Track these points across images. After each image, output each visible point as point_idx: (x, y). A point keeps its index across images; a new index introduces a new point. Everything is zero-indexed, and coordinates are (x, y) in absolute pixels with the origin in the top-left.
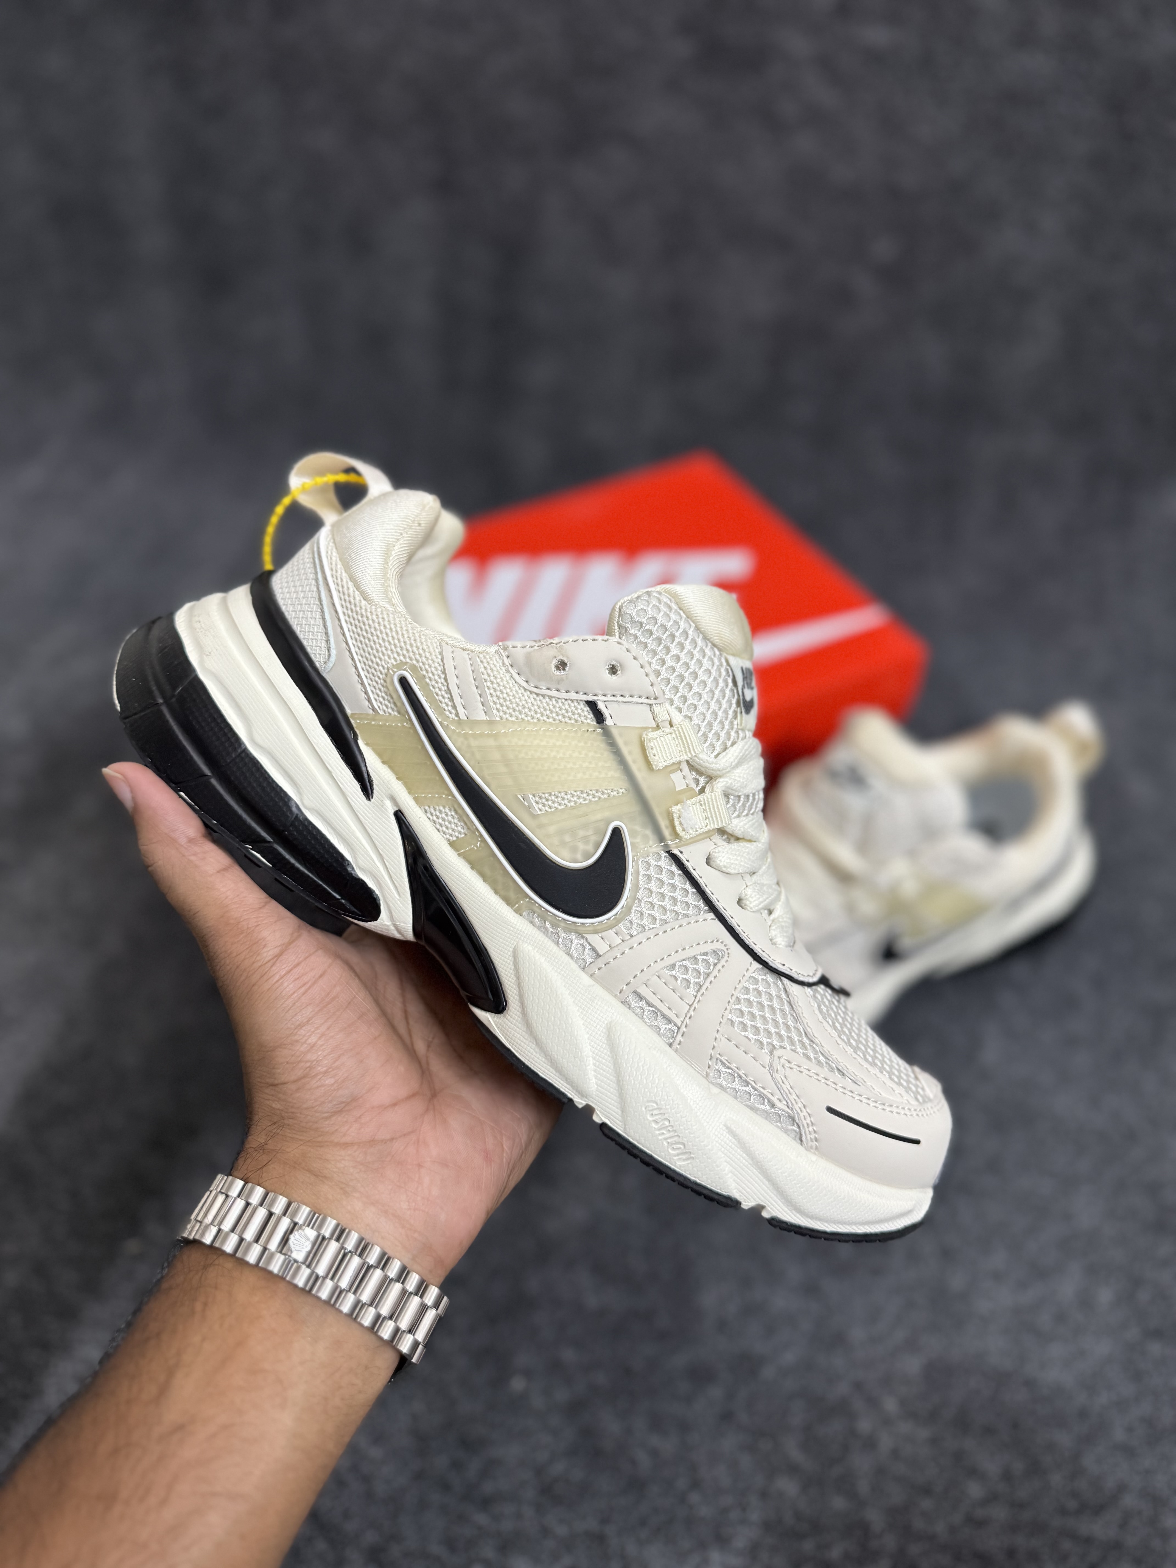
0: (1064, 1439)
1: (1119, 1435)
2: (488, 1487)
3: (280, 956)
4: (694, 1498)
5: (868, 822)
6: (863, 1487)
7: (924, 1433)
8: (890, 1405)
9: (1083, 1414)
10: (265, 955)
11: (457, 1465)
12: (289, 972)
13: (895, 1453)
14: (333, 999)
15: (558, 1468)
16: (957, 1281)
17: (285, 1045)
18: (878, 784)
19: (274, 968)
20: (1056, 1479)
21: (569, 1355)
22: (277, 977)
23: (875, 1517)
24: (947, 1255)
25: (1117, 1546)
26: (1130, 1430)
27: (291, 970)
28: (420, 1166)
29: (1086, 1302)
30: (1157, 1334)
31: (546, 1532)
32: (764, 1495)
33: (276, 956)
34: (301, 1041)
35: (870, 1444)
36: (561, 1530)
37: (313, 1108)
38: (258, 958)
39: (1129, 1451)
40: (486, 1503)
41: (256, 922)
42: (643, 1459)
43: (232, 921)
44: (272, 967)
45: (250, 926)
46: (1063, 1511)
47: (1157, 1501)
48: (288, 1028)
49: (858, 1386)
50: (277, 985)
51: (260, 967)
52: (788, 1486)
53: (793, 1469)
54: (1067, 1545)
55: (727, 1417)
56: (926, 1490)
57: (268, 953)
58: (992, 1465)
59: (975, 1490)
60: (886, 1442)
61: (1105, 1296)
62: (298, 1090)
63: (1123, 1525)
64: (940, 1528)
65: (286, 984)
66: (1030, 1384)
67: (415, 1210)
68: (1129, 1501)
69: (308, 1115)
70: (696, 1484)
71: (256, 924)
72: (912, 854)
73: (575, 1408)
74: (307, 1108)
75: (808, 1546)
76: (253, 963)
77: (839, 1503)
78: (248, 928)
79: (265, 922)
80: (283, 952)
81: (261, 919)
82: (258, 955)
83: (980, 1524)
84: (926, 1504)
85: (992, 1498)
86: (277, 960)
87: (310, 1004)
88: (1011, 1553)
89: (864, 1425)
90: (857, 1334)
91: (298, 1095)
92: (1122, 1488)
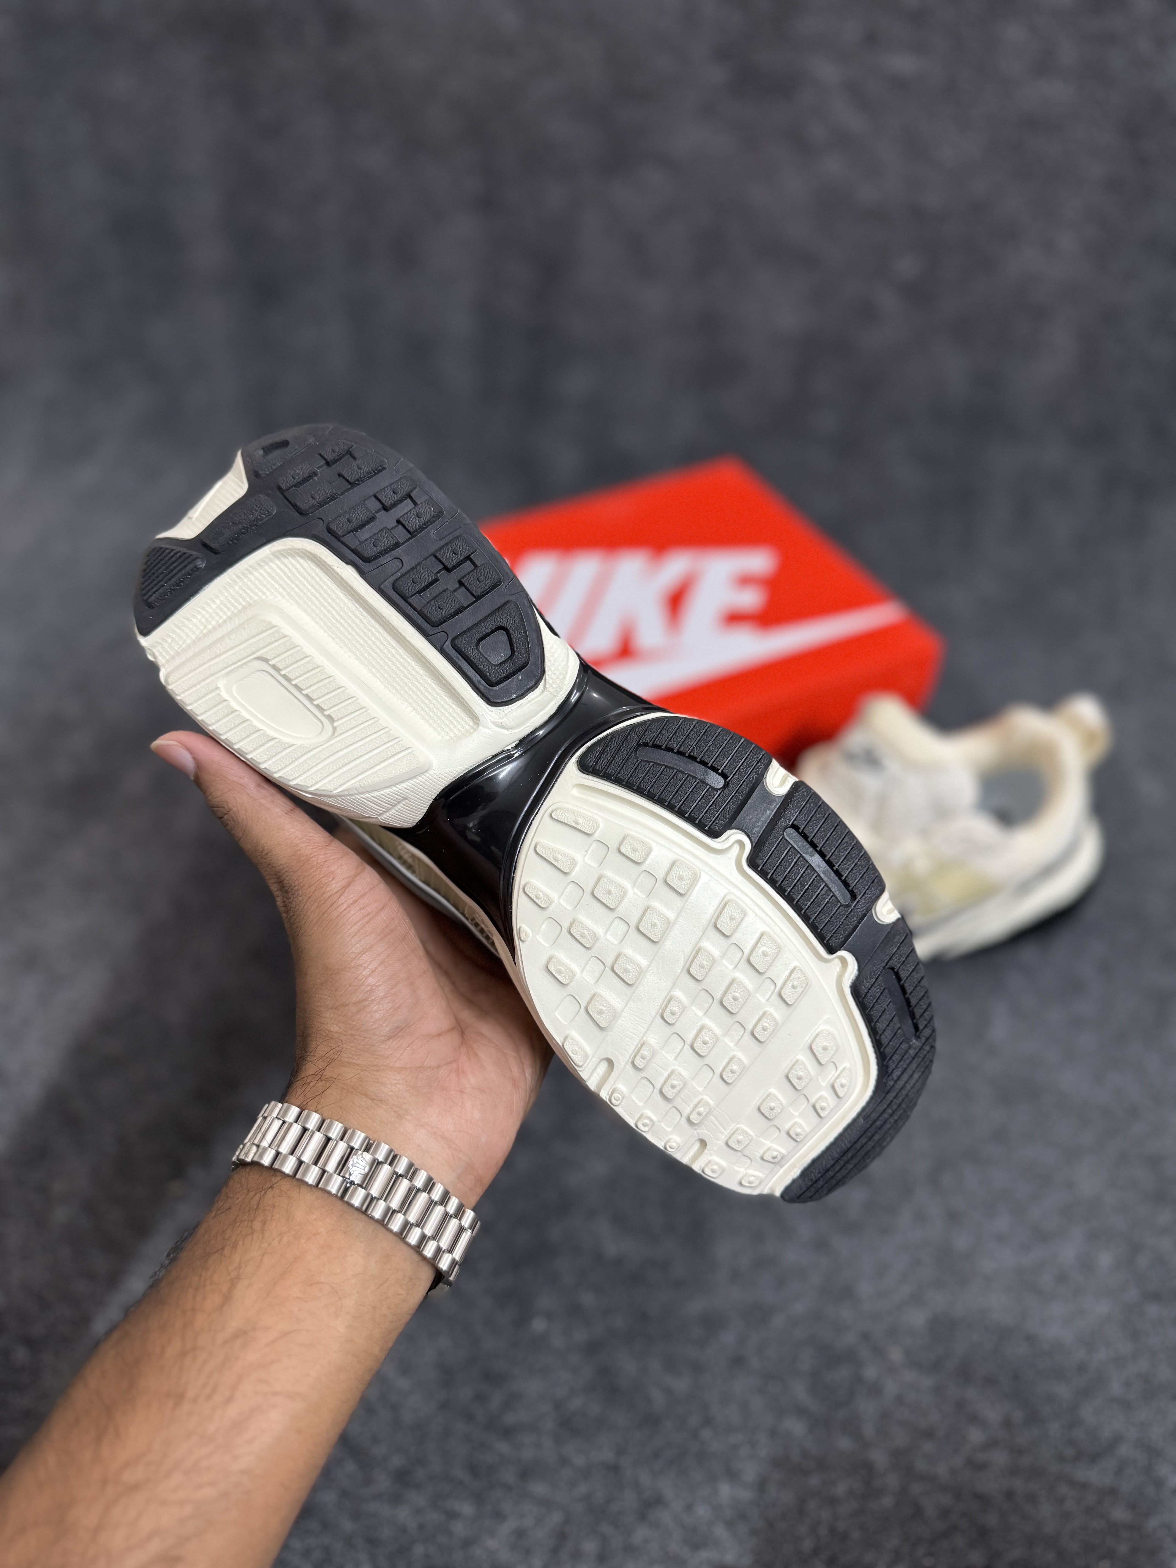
0: (1063, 1391)
1: (1116, 1388)
2: (510, 1419)
3: (348, 887)
4: (706, 1434)
5: (882, 802)
6: (869, 1430)
7: (927, 1382)
8: (896, 1355)
9: (1082, 1368)
10: (333, 886)
11: (480, 1398)
12: (355, 902)
13: (899, 1400)
14: (392, 931)
15: (576, 1403)
16: (962, 1241)
17: (349, 968)
18: (892, 766)
19: (342, 898)
20: (1054, 1428)
21: (588, 1299)
22: (345, 906)
23: (879, 1457)
24: (953, 1217)
25: (1112, 1492)
26: (1127, 1384)
27: (358, 900)
28: (462, 1092)
29: (1086, 1265)
30: (1156, 1297)
31: (564, 1461)
32: (773, 1433)
33: (343, 887)
34: (363, 965)
35: (876, 1390)
36: (579, 1460)
37: (371, 1030)
38: (328, 889)
39: (1126, 1405)
40: (508, 1433)
41: (324, 858)
42: (658, 1399)
43: (303, 858)
44: (340, 896)
45: (319, 861)
46: (1061, 1458)
47: (1153, 1453)
48: (353, 952)
49: (865, 1336)
50: (344, 913)
51: (330, 896)
52: (796, 1427)
53: (801, 1411)
54: (1063, 1489)
55: (738, 1362)
56: (929, 1434)
57: (335, 885)
58: (993, 1413)
59: (976, 1436)
60: (891, 1388)
61: (1105, 1259)
62: (359, 1011)
63: (1119, 1471)
64: (941, 1470)
65: (352, 912)
66: (1031, 1339)
67: (460, 1131)
68: (1124, 1450)
69: (366, 1037)
70: (708, 1422)
71: (324, 860)
72: (924, 833)
73: (592, 1348)
74: (366, 1031)
75: (814, 1481)
76: (323, 893)
77: (844, 1443)
78: (317, 863)
79: (332, 857)
80: (350, 884)
81: (329, 855)
82: (328, 886)
83: (981, 1467)
84: (928, 1447)
85: (991, 1444)
86: (345, 890)
87: (373, 932)
88: (1009, 1495)
89: (870, 1372)
90: (865, 1288)
91: (358, 1016)
92: (1117, 1439)
